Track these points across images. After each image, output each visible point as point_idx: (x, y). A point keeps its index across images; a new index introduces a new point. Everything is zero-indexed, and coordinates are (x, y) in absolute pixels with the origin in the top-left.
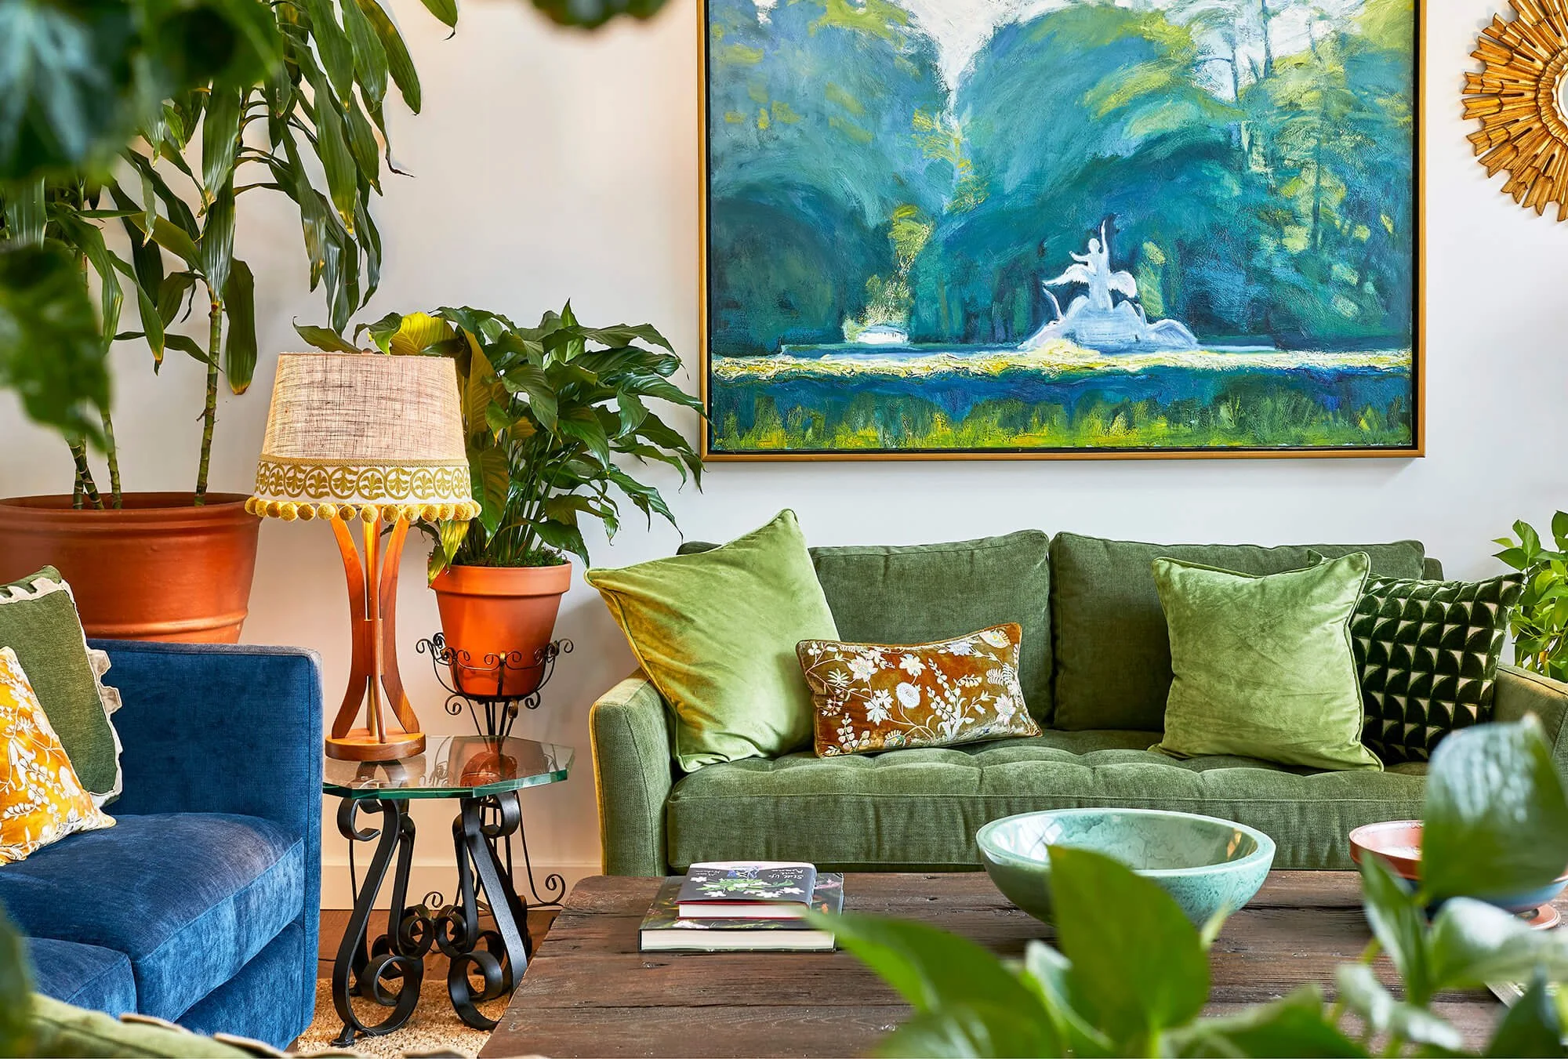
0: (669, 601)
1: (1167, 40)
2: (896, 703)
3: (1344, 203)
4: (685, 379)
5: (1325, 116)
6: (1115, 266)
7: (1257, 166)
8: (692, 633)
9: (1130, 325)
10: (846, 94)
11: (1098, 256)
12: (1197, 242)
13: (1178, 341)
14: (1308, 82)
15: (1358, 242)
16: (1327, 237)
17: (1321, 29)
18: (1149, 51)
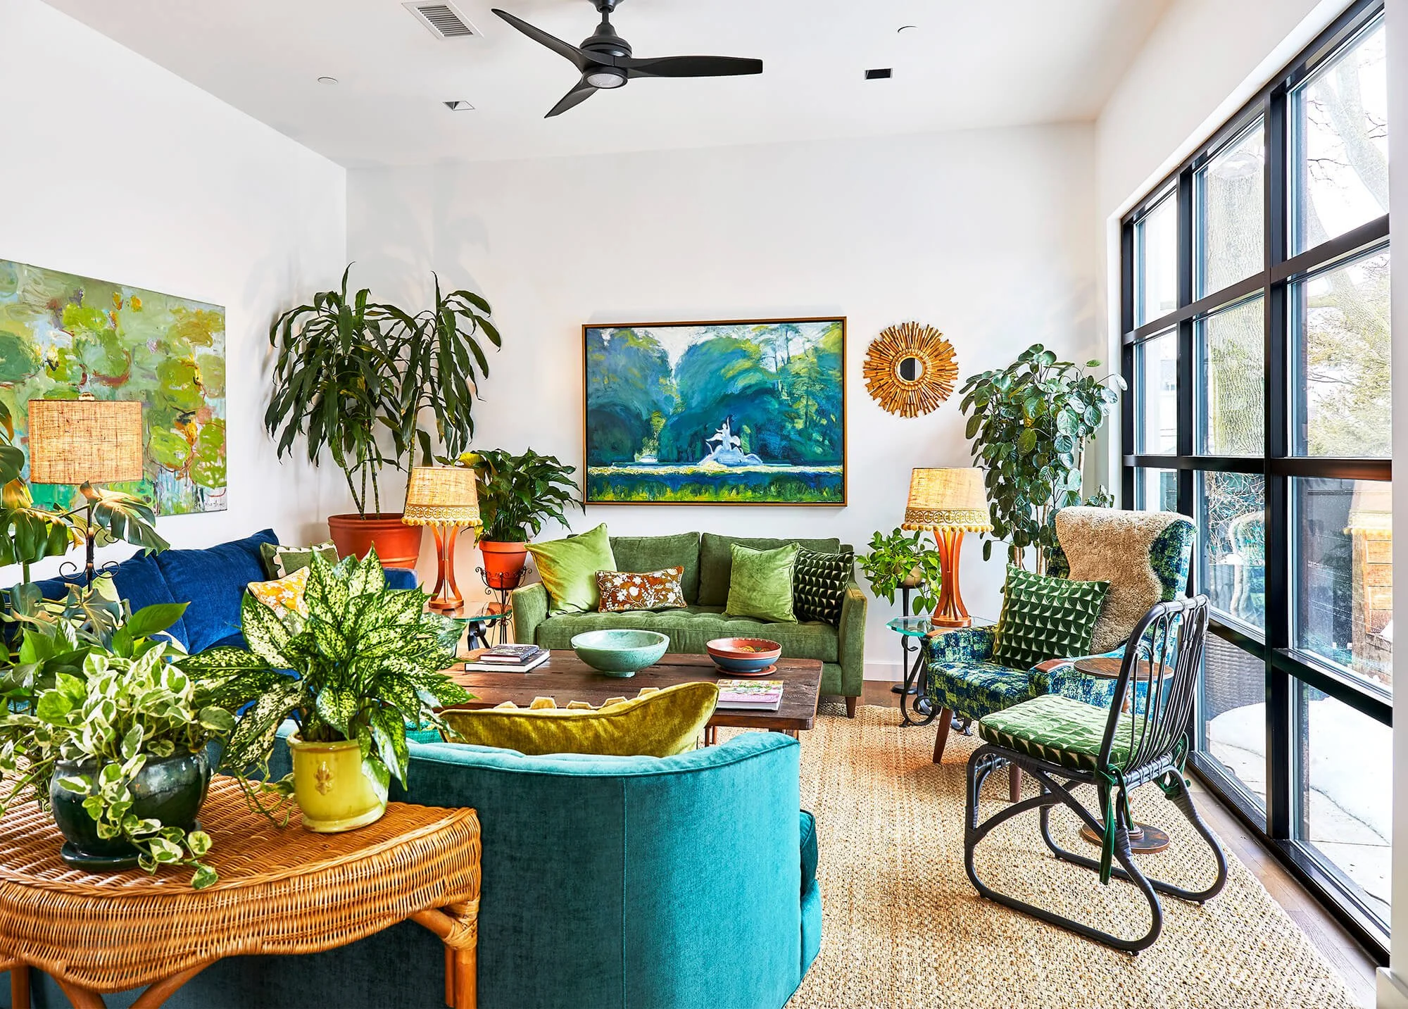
0: (551, 555)
1: (751, 350)
2: (629, 594)
3: (817, 410)
4: (577, 477)
5: (810, 378)
6: (732, 435)
7: (784, 397)
8: (558, 567)
9: (739, 456)
10: (635, 371)
11: (726, 430)
12: (763, 425)
13: (755, 462)
14: (803, 365)
15: (822, 425)
16: (811, 423)
17: (808, 345)
18: (745, 355)
